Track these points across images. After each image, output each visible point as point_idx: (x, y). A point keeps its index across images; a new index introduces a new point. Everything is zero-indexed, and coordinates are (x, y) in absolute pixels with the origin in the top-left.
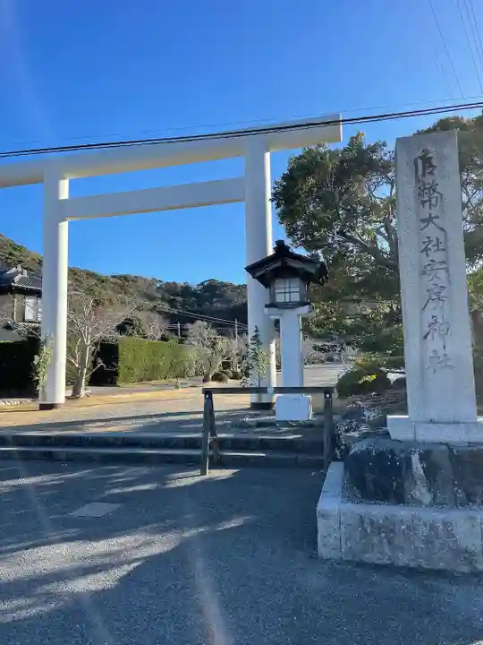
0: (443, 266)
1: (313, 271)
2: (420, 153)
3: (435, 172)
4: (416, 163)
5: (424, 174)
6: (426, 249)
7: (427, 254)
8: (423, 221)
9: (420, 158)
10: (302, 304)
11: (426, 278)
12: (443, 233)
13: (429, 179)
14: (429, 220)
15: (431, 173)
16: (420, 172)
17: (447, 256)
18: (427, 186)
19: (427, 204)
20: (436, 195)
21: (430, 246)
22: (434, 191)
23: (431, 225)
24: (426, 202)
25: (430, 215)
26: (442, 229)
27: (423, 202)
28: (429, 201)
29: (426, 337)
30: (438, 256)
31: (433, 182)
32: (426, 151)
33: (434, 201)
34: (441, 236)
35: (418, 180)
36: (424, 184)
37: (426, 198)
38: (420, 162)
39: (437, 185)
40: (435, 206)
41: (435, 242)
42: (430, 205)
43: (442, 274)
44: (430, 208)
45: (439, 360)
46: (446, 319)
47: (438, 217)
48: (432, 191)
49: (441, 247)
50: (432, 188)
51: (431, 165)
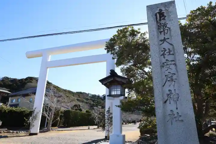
0: (173, 63)
1: (125, 82)
2: (158, 11)
3: (166, 18)
4: (156, 15)
5: (160, 20)
6: (163, 55)
7: (164, 58)
8: (161, 41)
9: (158, 13)
11: (165, 69)
13: (163, 22)
14: (164, 40)
15: (164, 19)
16: (158, 19)
17: (175, 58)
18: (162, 25)
20: (167, 28)
21: (165, 53)
22: (166, 27)
23: (165, 42)
24: (162, 32)
25: (164, 38)
26: (171, 44)
27: (161, 32)
28: (164, 31)
29: (165, 102)
30: (170, 58)
31: (165, 22)
32: (161, 10)
33: (166, 31)
34: (171, 47)
35: (157, 22)
36: (161, 24)
37: (162, 30)
38: (158, 15)
39: (167, 24)
40: (167, 33)
41: (168, 51)
42: (164, 33)
43: (173, 67)
44: (164, 35)
45: (175, 117)
46: (177, 92)
47: (168, 39)
48: (165, 27)
49: (171, 53)
50: (165, 25)
51: (163, 16)
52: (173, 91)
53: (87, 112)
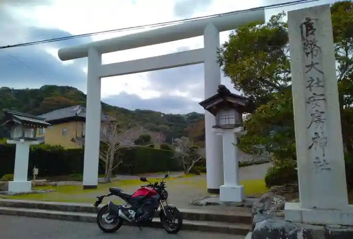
0: (322, 98)
2: (304, 21)
3: (315, 32)
4: (301, 27)
5: (307, 35)
6: (310, 86)
7: (311, 89)
8: (307, 66)
9: (305, 23)
11: (310, 106)
12: (321, 74)
13: (310, 38)
14: (312, 65)
15: (312, 33)
16: (304, 34)
17: (325, 90)
18: (311, 43)
19: (310, 55)
20: (316, 48)
21: (312, 84)
22: (315, 45)
23: (313, 69)
24: (309, 53)
25: (312, 62)
26: (321, 72)
27: (307, 54)
28: (312, 52)
29: (310, 147)
30: (319, 91)
31: (314, 39)
32: (308, 20)
33: (315, 52)
34: (320, 76)
35: (303, 38)
36: (307, 41)
37: (309, 51)
38: (304, 26)
39: (316, 41)
40: (316, 56)
41: (316, 81)
42: (312, 55)
43: (321, 103)
44: (312, 58)
46: (326, 136)
47: (317, 63)
48: (313, 46)
49: (321, 84)
50: (313, 44)
51: (312, 28)
52: (320, 135)
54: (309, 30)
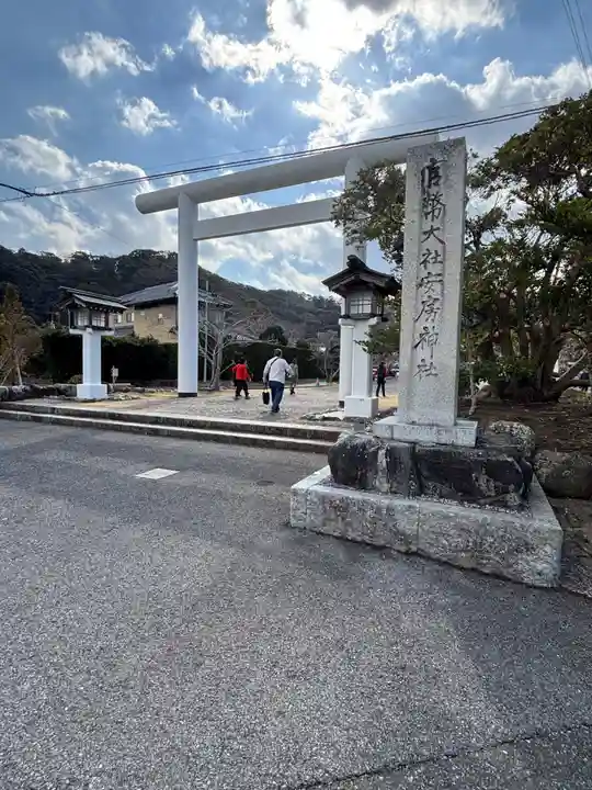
0: (439, 278)
1: (382, 285)
2: (427, 164)
3: (441, 181)
4: (423, 173)
6: (425, 262)
7: (425, 267)
8: (425, 233)
9: (428, 167)
10: (373, 315)
11: (423, 289)
12: (441, 245)
13: (434, 190)
14: (432, 231)
15: (437, 184)
16: (426, 183)
17: (443, 269)
18: (432, 197)
19: (430, 216)
20: (440, 206)
21: (429, 259)
22: (438, 202)
23: (432, 237)
24: (429, 213)
25: (432, 226)
26: (442, 242)
27: (427, 214)
28: (433, 212)
29: (416, 346)
30: (435, 269)
31: (438, 193)
32: (433, 161)
33: (436, 212)
34: (439, 247)
35: (424, 192)
36: (429, 195)
37: (429, 209)
38: (427, 171)
39: (441, 195)
40: (437, 217)
41: (433, 255)
42: (433, 216)
43: (437, 287)
44: (433, 220)
45: (426, 369)
46: (436, 331)
47: (438, 229)
48: (435, 203)
49: (439, 259)
50: (436, 199)
51: (437, 176)
52: (430, 330)
53: (299, 344)
54: (433, 178)
